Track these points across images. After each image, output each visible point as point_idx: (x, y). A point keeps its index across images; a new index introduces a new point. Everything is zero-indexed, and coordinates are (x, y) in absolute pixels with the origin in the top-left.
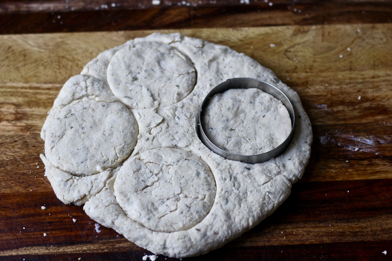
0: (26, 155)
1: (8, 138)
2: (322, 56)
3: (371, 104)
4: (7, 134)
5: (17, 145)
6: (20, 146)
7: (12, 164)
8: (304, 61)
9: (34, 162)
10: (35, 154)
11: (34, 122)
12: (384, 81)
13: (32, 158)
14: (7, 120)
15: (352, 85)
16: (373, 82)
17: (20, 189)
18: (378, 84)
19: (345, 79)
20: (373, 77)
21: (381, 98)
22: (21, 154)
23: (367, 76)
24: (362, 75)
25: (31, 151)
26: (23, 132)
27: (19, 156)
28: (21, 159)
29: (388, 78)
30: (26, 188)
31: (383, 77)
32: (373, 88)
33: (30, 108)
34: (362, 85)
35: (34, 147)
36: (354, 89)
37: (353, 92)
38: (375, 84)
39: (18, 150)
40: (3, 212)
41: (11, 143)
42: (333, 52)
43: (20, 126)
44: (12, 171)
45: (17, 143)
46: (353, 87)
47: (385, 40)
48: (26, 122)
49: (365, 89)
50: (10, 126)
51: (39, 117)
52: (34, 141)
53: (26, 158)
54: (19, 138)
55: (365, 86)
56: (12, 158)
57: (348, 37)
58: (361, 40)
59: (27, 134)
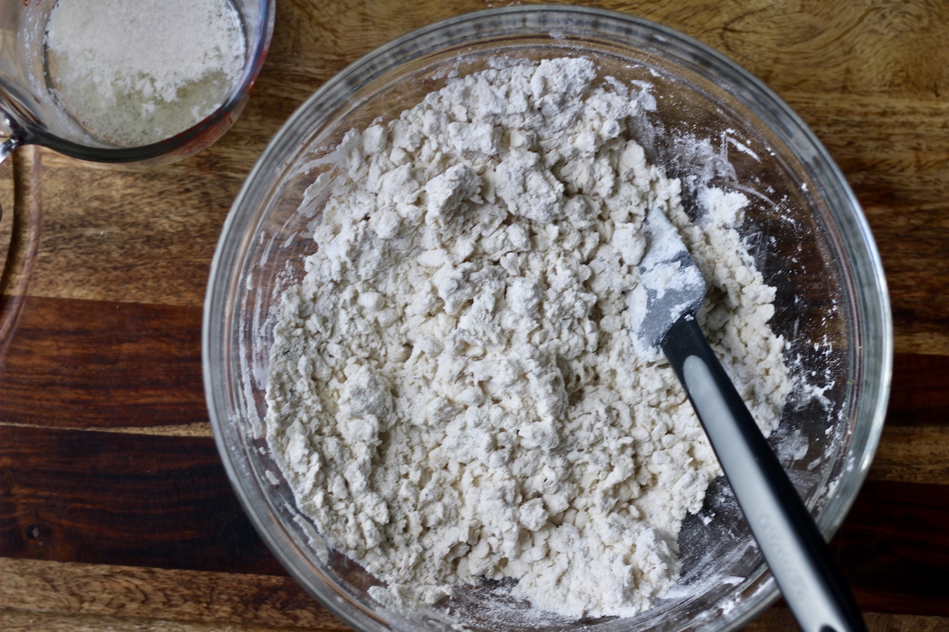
0: (206, 224)
1: (174, 181)
2: (794, 48)
3: (867, 178)
4: (170, 172)
5: (190, 199)
6: (195, 202)
7: (181, 242)
8: (756, 57)
12: (903, 124)
15: (838, 128)
16: (880, 126)
17: (193, 298)
18: (890, 131)
19: (828, 112)
20: (884, 114)
21: (889, 165)
22: (198, 221)
23: (872, 109)
24: (862, 105)
26: (201, 169)
27: (194, 225)
28: (198, 231)
29: (911, 118)
31: (903, 114)
32: (878, 139)
34: (857, 129)
36: (841, 138)
37: (837, 146)
38: (884, 130)
39: (191, 211)
40: (164, 346)
41: (180, 193)
42: (818, 41)
44: (181, 257)
45: (189, 195)
46: (840, 132)
47: (925, 22)
49: (864, 140)
51: (233, 138)
54: (195, 184)
55: (863, 132)
56: (180, 229)
57: (855, 5)
58: (878, 15)
59: (209, 177)
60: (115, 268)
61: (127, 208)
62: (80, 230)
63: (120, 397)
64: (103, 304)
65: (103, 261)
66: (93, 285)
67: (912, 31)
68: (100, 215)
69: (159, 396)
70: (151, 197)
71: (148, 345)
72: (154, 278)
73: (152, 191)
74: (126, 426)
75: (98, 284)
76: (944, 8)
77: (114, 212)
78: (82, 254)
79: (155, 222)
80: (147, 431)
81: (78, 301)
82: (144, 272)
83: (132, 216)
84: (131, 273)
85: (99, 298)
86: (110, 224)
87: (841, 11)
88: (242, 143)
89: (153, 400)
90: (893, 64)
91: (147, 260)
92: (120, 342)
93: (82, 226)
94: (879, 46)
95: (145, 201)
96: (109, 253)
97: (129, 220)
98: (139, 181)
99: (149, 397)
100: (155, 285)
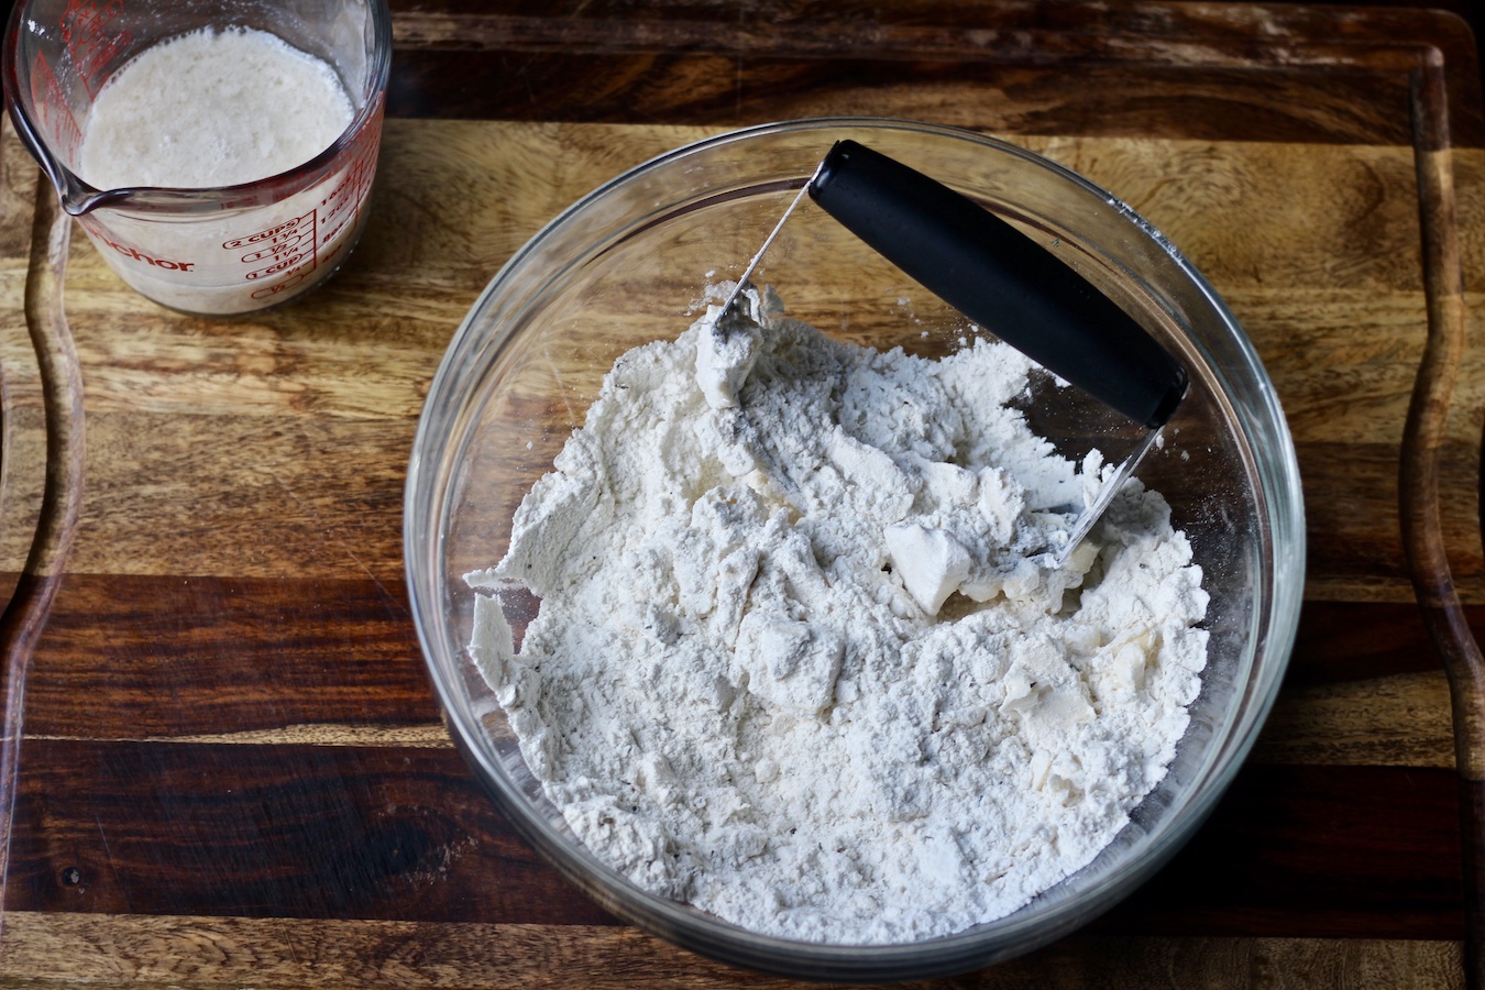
0: (303, 475)
1: (260, 423)
4: (255, 412)
5: (281, 445)
6: (288, 448)
7: (269, 498)
9: (322, 497)
10: (327, 475)
11: (324, 381)
13: (318, 485)
14: (256, 373)
17: (287, 568)
22: (292, 471)
25: (317, 464)
26: (295, 408)
27: (286, 477)
28: (292, 484)
30: (304, 565)
33: (314, 340)
35: (324, 452)
39: (283, 460)
40: (248, 628)
41: (267, 438)
43: (289, 392)
44: (269, 517)
45: (280, 439)
48: (302, 379)
50: (263, 389)
51: (337, 368)
52: (323, 436)
53: (305, 483)
54: (287, 426)
56: (269, 482)
57: (1142, 178)
58: (1174, 188)
59: (307, 416)
60: (182, 535)
61: (198, 459)
62: (135, 488)
63: (191, 697)
64: (166, 578)
65: (165, 525)
66: (152, 556)
67: (1220, 205)
68: (162, 468)
69: (242, 693)
70: (229, 444)
71: (227, 629)
72: (234, 544)
73: (230, 436)
74: (197, 734)
75: (160, 554)
76: (1259, 176)
77: (180, 464)
78: (138, 518)
79: (236, 475)
80: (227, 739)
81: (132, 577)
82: (220, 537)
83: (204, 469)
84: (204, 540)
85: (161, 573)
86: (174, 480)
87: (1124, 186)
88: (349, 373)
89: (234, 699)
90: (1197, 246)
91: (225, 523)
92: (188, 627)
93: (138, 483)
94: (1177, 224)
95: (221, 449)
96: (174, 516)
97: (200, 473)
98: (213, 426)
99: (231, 695)
100: (236, 553)
